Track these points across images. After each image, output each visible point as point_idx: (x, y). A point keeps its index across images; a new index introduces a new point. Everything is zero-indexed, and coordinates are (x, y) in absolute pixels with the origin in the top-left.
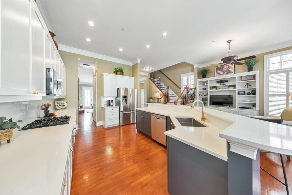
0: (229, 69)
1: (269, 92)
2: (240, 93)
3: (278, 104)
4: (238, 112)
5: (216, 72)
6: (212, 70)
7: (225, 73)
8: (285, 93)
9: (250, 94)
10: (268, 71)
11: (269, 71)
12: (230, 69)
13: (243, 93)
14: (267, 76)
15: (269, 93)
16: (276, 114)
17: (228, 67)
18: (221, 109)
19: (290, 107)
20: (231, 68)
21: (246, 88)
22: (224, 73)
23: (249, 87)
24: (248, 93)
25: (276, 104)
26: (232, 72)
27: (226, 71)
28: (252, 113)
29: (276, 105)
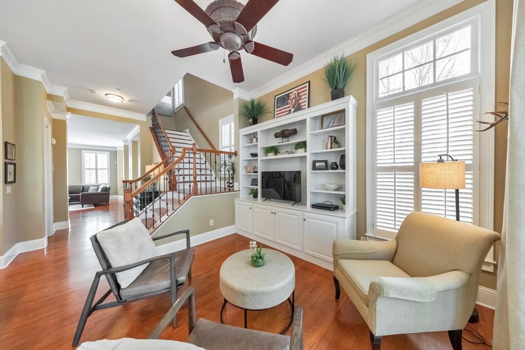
0: (298, 100)
1: (378, 162)
2: (318, 164)
3: (397, 196)
4: (307, 219)
5: (276, 110)
6: (270, 104)
7: (293, 110)
8: (412, 164)
9: (337, 168)
10: (376, 101)
11: (378, 99)
12: (300, 99)
13: (323, 164)
14: (374, 115)
15: (378, 165)
16: (393, 226)
17: (298, 93)
18: (276, 208)
19: (423, 210)
20: (302, 97)
21: (329, 150)
22: (290, 110)
23: (333, 146)
24: (333, 163)
25: (393, 196)
26: (303, 107)
27: (293, 107)
28: (334, 225)
29: (393, 199)
